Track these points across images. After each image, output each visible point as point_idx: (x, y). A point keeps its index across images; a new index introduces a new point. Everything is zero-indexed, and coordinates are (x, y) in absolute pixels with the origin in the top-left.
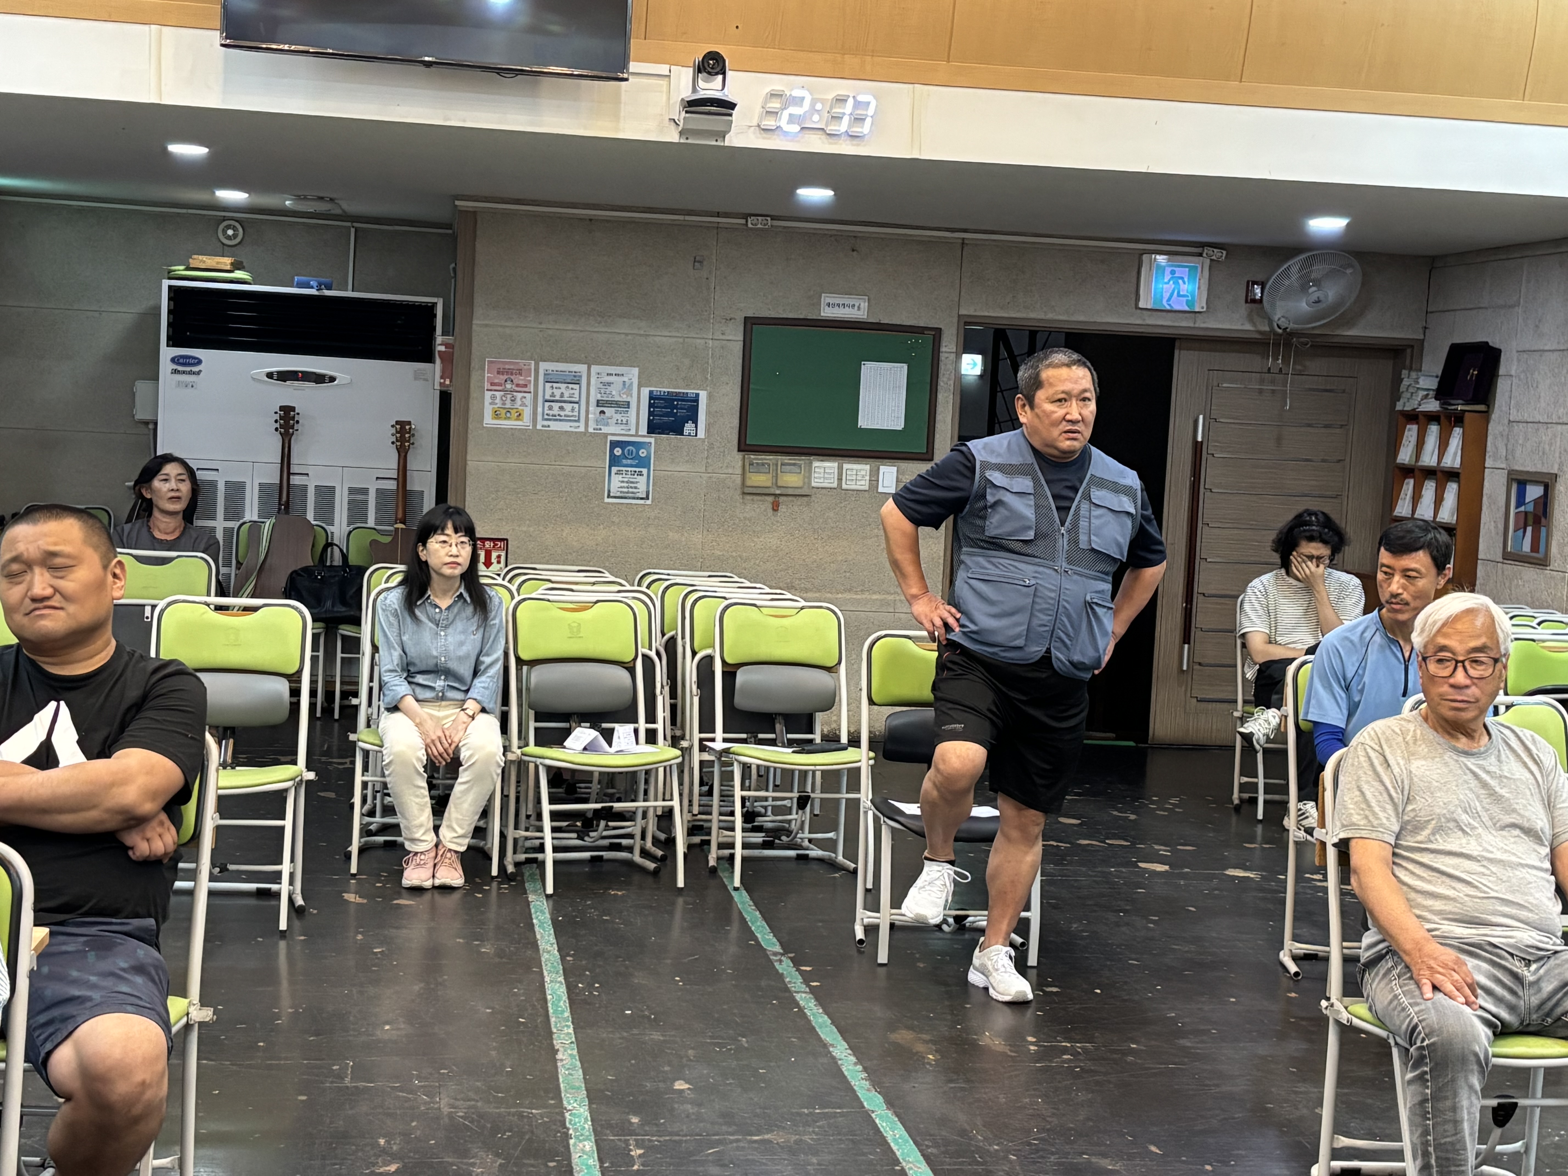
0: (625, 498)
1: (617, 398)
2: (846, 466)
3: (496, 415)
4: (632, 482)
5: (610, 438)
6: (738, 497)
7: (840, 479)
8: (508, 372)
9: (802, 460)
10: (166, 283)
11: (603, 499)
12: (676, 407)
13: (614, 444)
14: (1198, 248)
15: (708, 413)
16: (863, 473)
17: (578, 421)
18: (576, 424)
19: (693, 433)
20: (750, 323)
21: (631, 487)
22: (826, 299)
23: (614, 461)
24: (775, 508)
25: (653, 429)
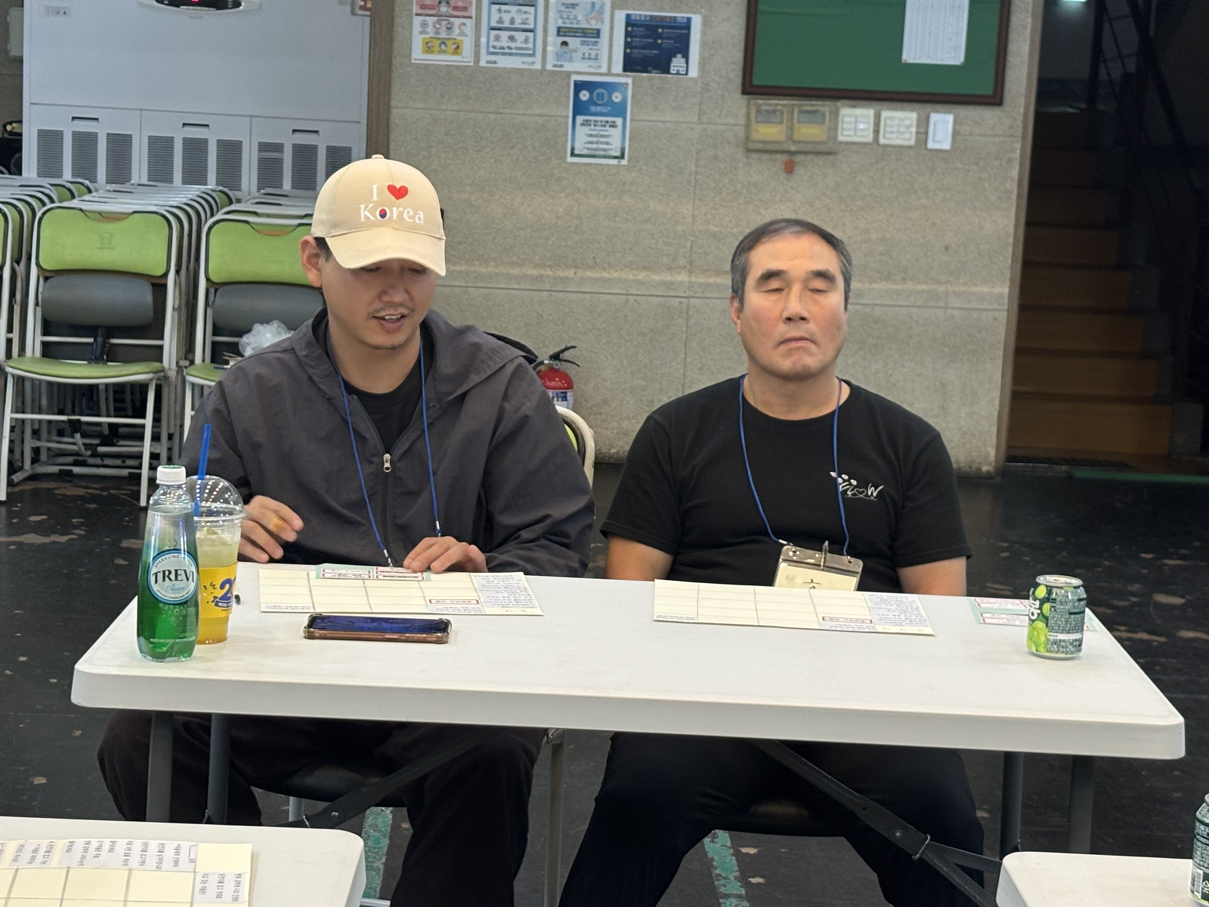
0: (594, 156)
1: (584, 25)
2: (886, 114)
3: (428, 48)
4: (602, 136)
5: (575, 78)
6: (740, 154)
7: (877, 132)
9: (824, 107)
11: (566, 157)
12: (660, 36)
13: (580, 86)
15: (704, 44)
16: (908, 122)
17: (533, 55)
18: (530, 59)
19: (682, 71)
21: (602, 143)
23: (579, 108)
24: (789, 168)
25: (630, 65)
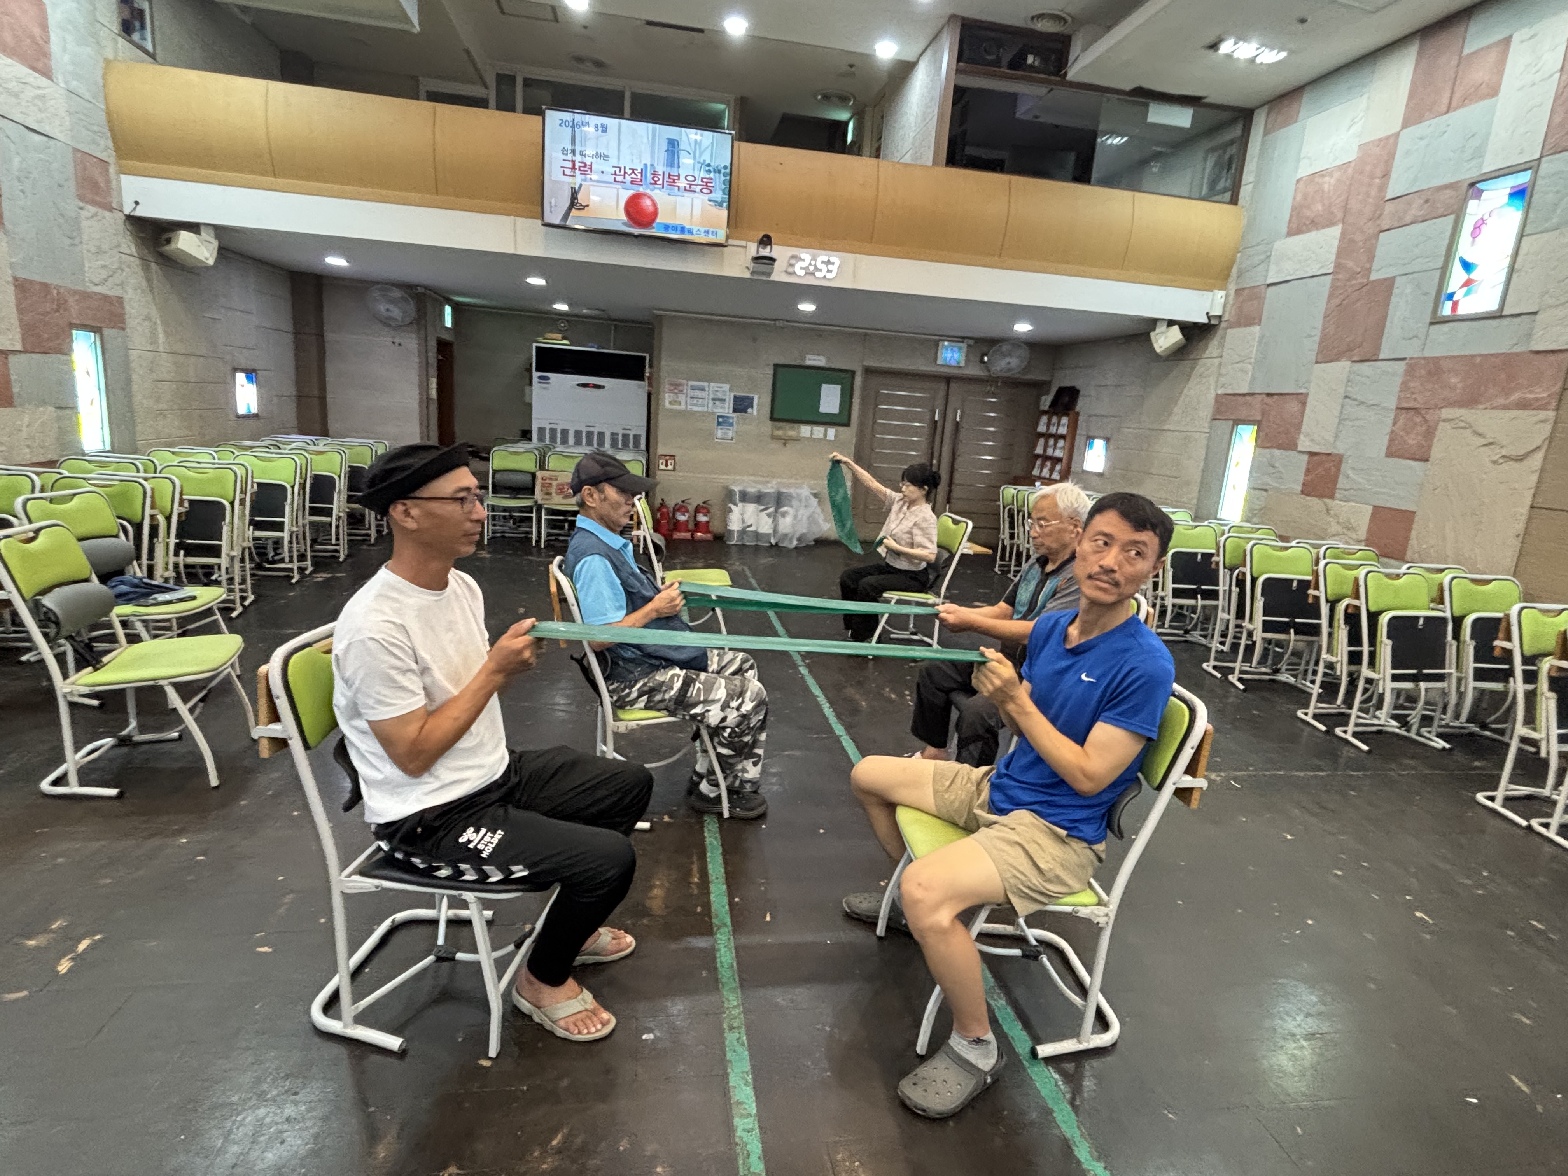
0: (723, 439)
1: (720, 397)
2: (815, 428)
3: (670, 403)
4: (726, 433)
5: (717, 414)
6: (769, 439)
7: (812, 433)
8: (676, 386)
9: (796, 425)
10: (535, 345)
11: (714, 439)
12: (744, 401)
13: (719, 417)
14: (963, 339)
15: (758, 404)
16: (821, 431)
17: (704, 406)
18: (703, 408)
19: (751, 413)
20: (776, 366)
21: (726, 435)
22: (809, 356)
23: (719, 424)
24: (785, 444)
25: (735, 411)
